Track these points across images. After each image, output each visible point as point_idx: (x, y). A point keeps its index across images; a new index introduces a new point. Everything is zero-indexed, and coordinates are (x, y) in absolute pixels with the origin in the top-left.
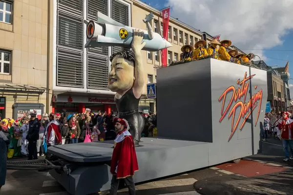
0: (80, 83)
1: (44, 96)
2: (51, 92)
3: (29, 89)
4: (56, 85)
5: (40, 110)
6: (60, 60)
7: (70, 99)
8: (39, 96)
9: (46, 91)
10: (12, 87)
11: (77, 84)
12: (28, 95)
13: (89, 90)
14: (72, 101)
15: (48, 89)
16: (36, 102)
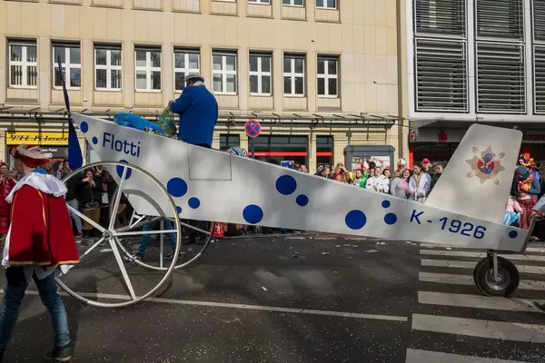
0: (460, 104)
1: (394, 130)
2: (406, 123)
3: (369, 120)
4: (416, 111)
5: (388, 158)
6: (421, 62)
7: (442, 136)
8: (385, 132)
9: (397, 122)
10: (344, 119)
11: (455, 106)
12: (368, 132)
13: (479, 116)
14: (446, 139)
15: (401, 119)
16: (382, 143)
